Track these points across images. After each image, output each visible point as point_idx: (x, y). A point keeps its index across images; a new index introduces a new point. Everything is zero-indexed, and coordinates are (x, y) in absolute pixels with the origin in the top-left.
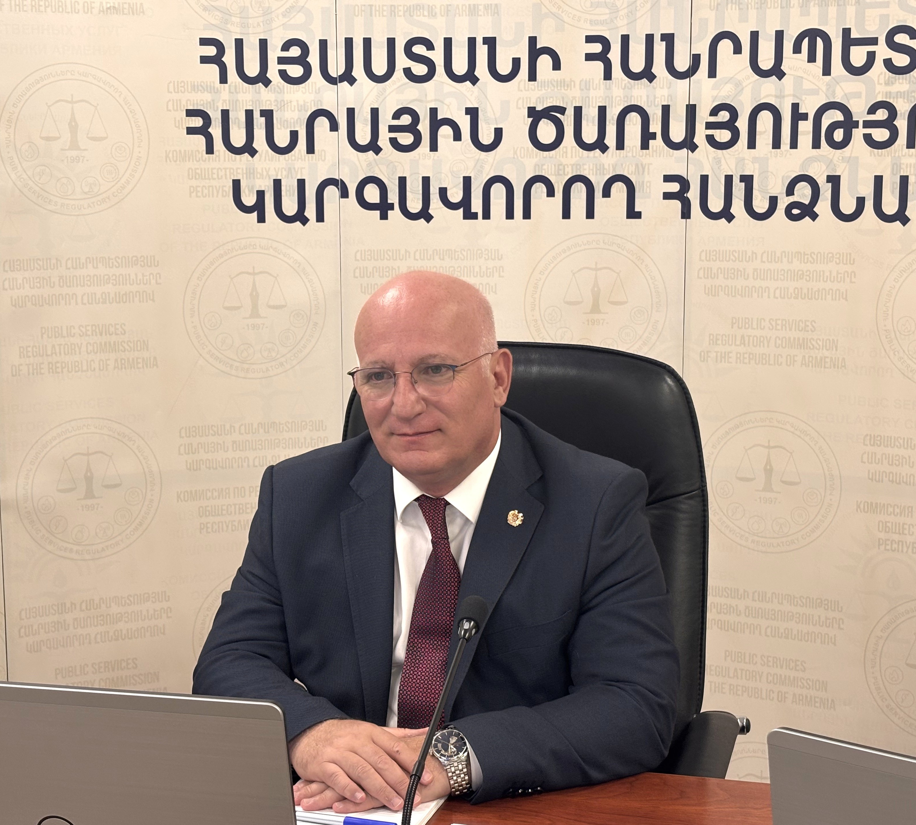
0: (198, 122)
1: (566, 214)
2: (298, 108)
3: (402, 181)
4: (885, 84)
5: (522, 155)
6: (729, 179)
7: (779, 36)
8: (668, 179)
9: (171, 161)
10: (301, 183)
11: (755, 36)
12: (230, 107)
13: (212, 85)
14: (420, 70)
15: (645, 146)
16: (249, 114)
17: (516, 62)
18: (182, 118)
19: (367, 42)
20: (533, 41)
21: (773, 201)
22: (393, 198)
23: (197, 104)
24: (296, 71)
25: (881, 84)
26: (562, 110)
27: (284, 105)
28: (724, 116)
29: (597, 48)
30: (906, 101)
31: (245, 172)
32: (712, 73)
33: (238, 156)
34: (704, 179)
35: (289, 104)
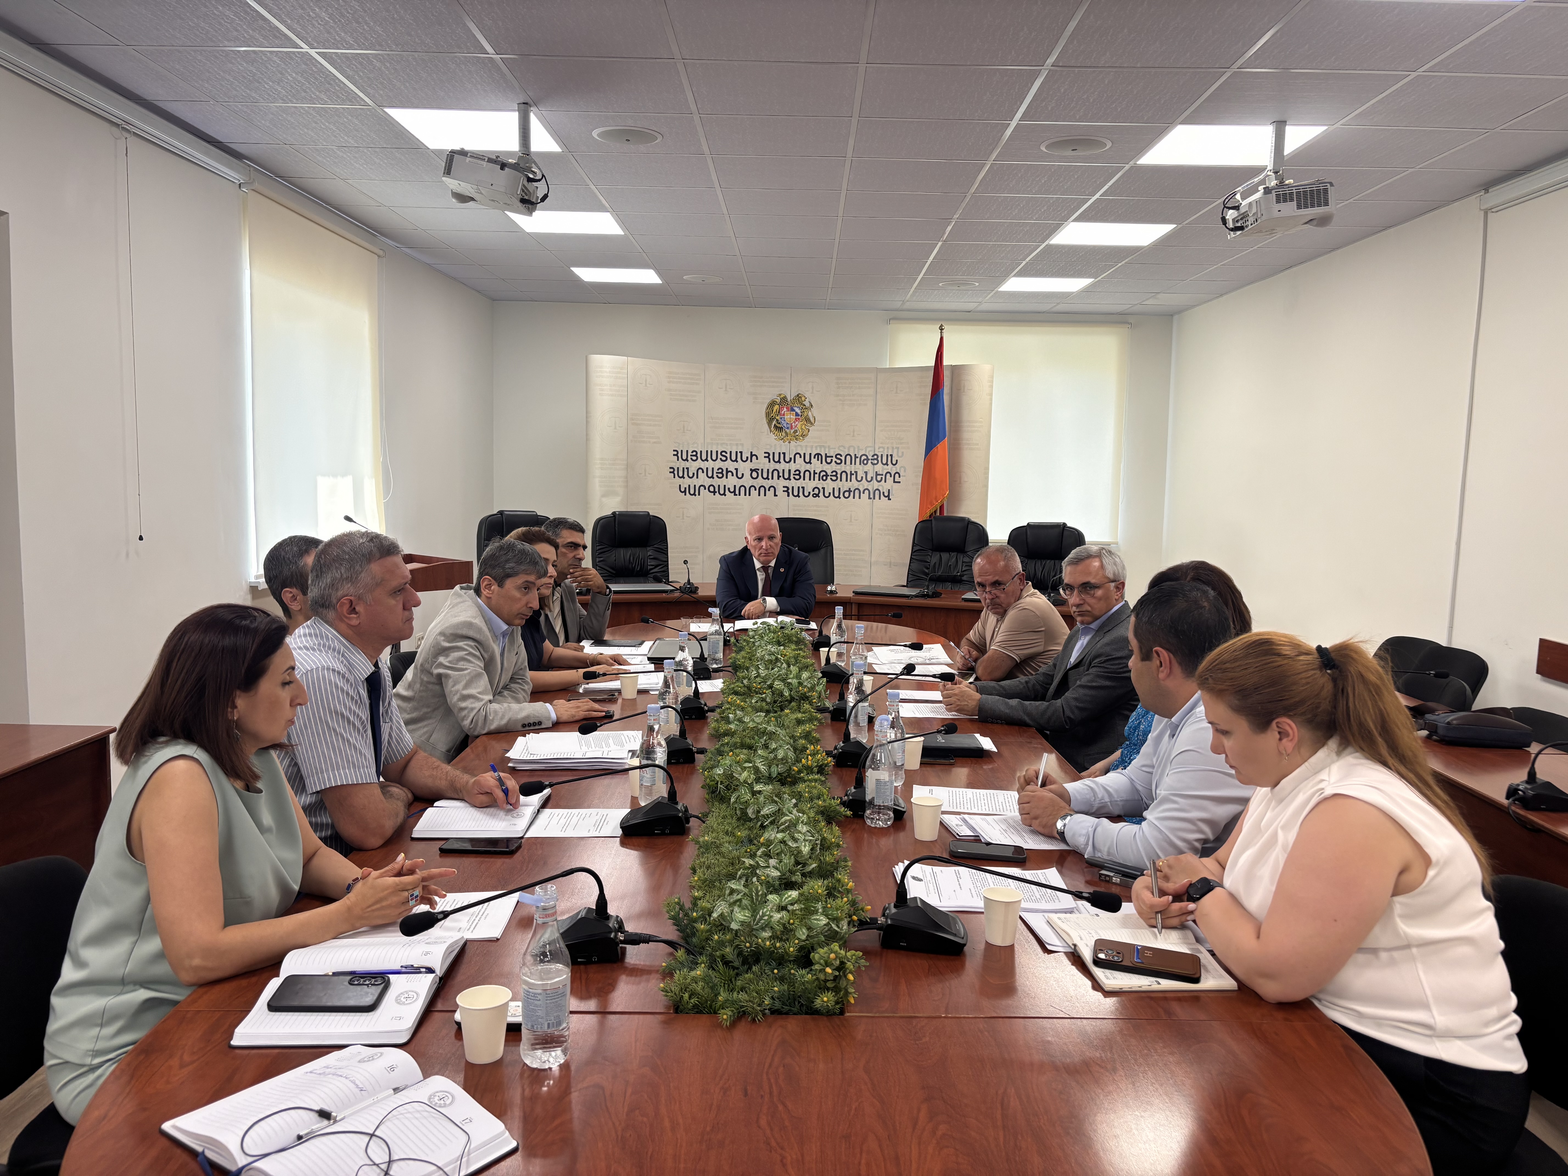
0: (672, 470)
1: (759, 495)
2: (695, 467)
3: (719, 486)
4: (835, 467)
5: (749, 480)
6: (799, 487)
7: (810, 454)
8: (784, 487)
10: (695, 486)
11: (804, 454)
12: (679, 467)
13: (675, 461)
14: (724, 458)
15: (778, 479)
16: (683, 468)
17: (747, 458)
18: (669, 469)
19: (711, 451)
20: (751, 452)
21: (809, 493)
22: (717, 490)
23: (672, 466)
24: (694, 458)
26: (758, 469)
27: (692, 466)
28: (797, 472)
29: (767, 455)
30: (840, 471)
31: (682, 483)
32: (795, 462)
33: (681, 479)
34: (793, 487)
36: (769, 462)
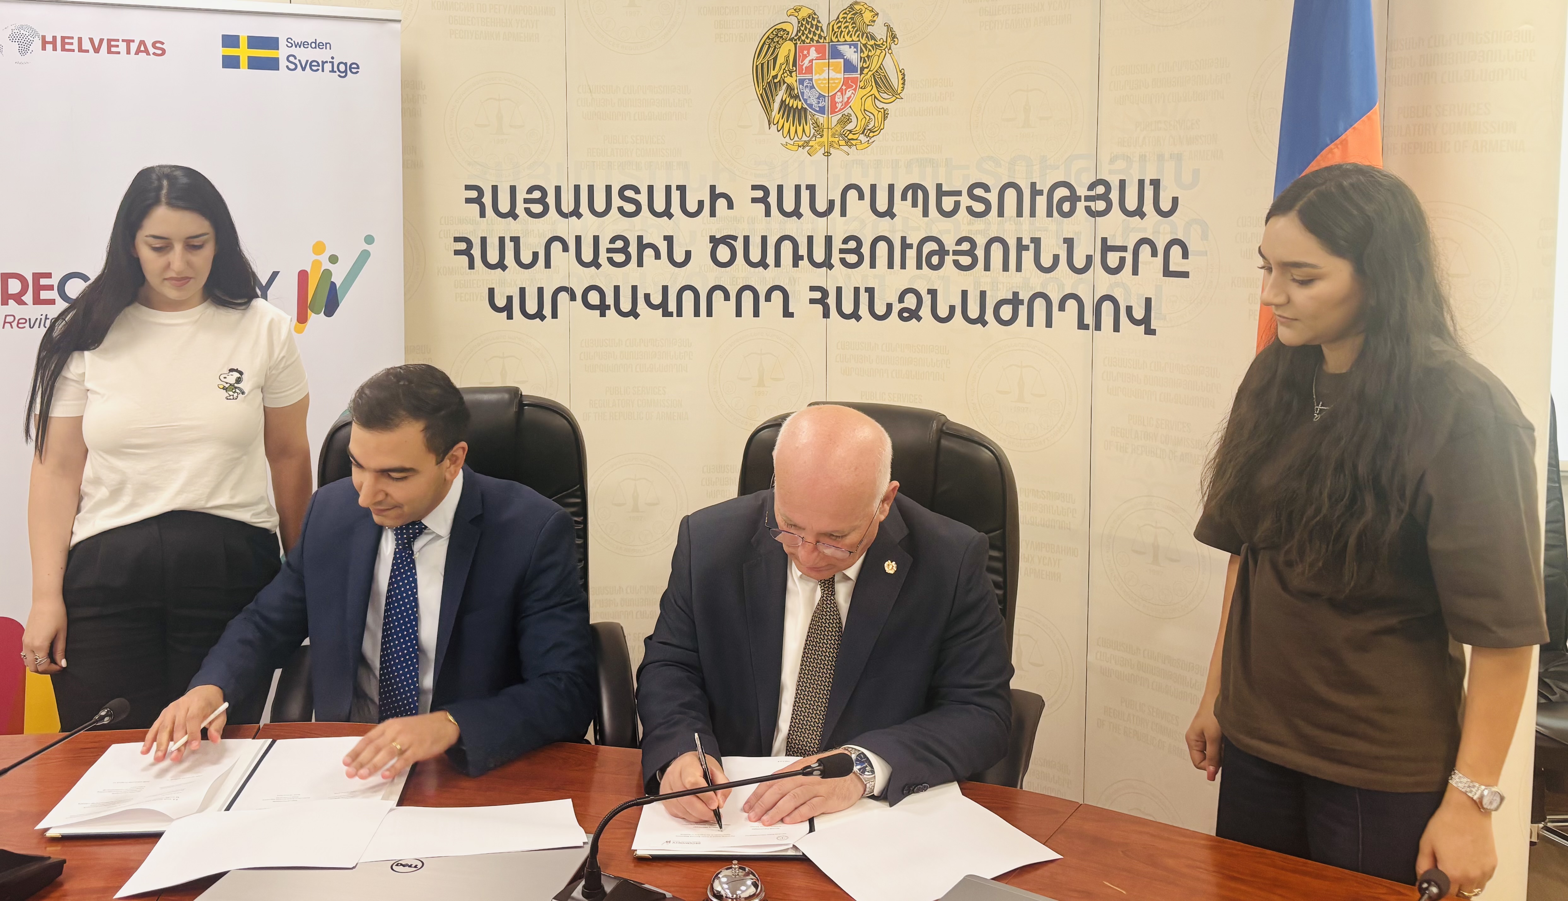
0: (463, 246)
1: (739, 313)
2: (539, 235)
3: (617, 289)
4: (968, 224)
5: (706, 270)
6: (857, 290)
7: (891, 188)
8: (813, 289)
9: (441, 275)
10: (540, 291)
11: (873, 188)
12: (487, 235)
13: (474, 219)
14: (630, 208)
15: (795, 265)
16: (502, 240)
17: (701, 203)
18: (451, 244)
19: (591, 188)
20: (713, 188)
21: (889, 307)
22: (610, 300)
23: (462, 233)
24: (537, 208)
25: (965, 224)
26: (735, 238)
27: (528, 233)
28: (852, 244)
29: (760, 194)
30: (983, 237)
31: (498, 282)
32: (843, 213)
33: (493, 271)
34: (839, 290)
35: (532, 232)
36: (768, 213)
